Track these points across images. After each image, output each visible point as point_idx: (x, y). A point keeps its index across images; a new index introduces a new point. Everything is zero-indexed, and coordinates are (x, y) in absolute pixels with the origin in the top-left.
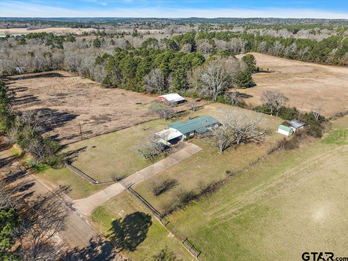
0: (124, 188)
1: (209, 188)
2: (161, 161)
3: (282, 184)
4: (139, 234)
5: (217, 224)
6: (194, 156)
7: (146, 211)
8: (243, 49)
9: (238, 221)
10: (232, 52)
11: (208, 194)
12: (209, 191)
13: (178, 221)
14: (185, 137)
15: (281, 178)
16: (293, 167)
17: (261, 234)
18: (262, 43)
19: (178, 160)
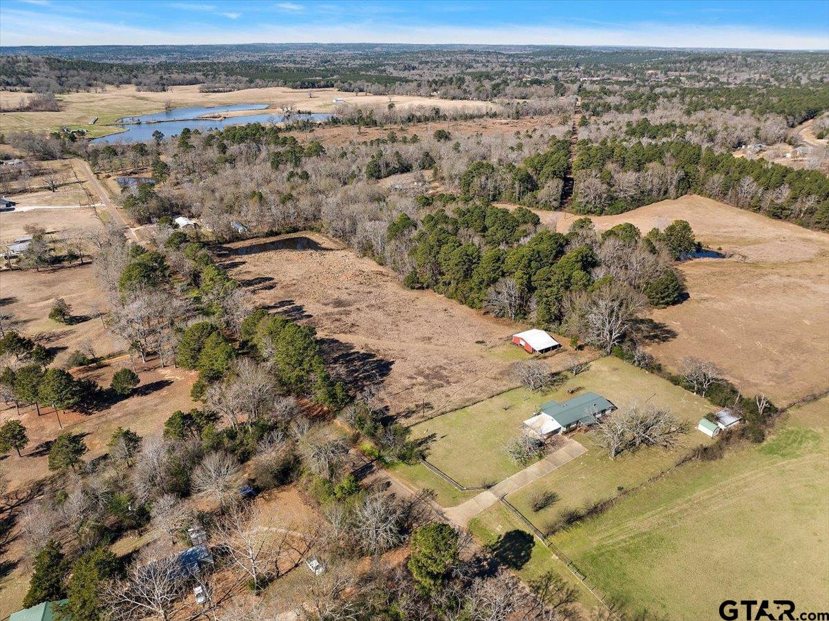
0: (496, 499)
1: (596, 507)
2: (535, 465)
3: (686, 510)
4: (522, 554)
5: (603, 550)
6: (577, 460)
7: (528, 530)
8: (672, 190)
9: (627, 550)
10: (649, 195)
11: (595, 515)
12: (596, 512)
13: (561, 543)
14: (565, 429)
15: (687, 502)
16: (706, 488)
17: (651, 566)
18: (716, 177)
19: (556, 465)
